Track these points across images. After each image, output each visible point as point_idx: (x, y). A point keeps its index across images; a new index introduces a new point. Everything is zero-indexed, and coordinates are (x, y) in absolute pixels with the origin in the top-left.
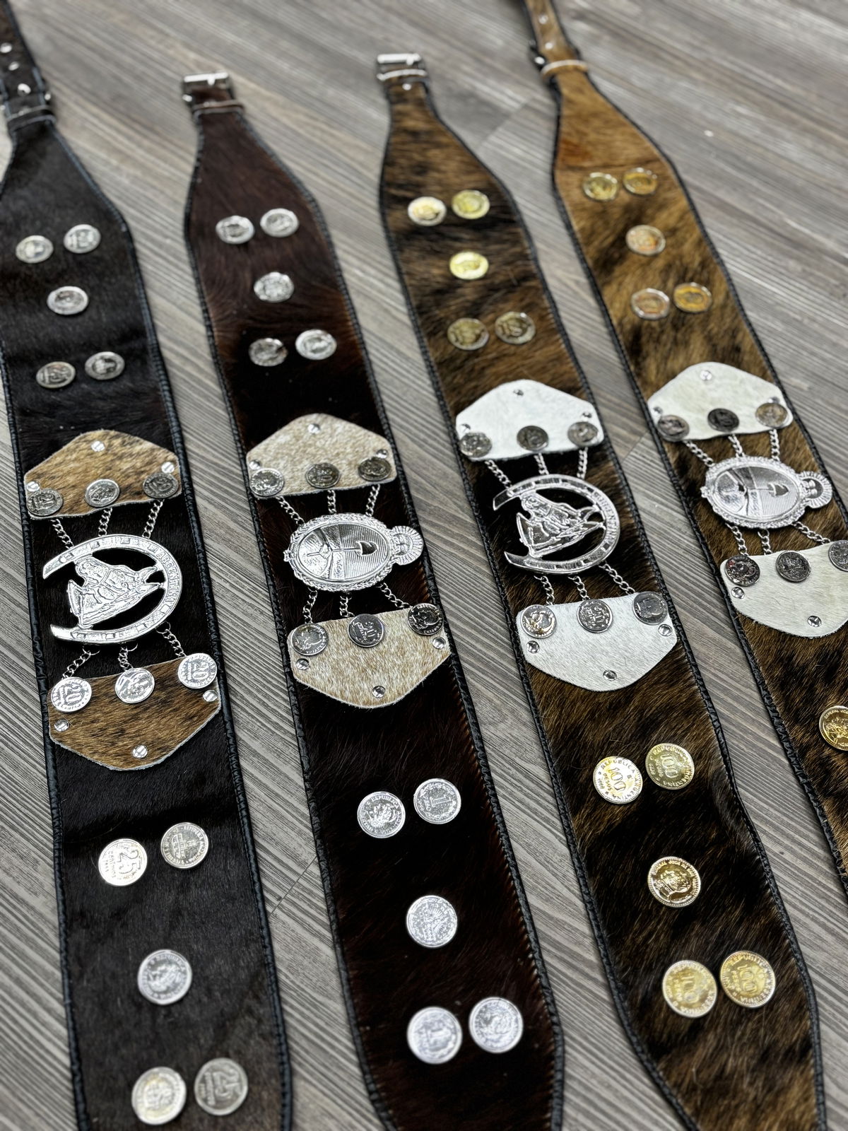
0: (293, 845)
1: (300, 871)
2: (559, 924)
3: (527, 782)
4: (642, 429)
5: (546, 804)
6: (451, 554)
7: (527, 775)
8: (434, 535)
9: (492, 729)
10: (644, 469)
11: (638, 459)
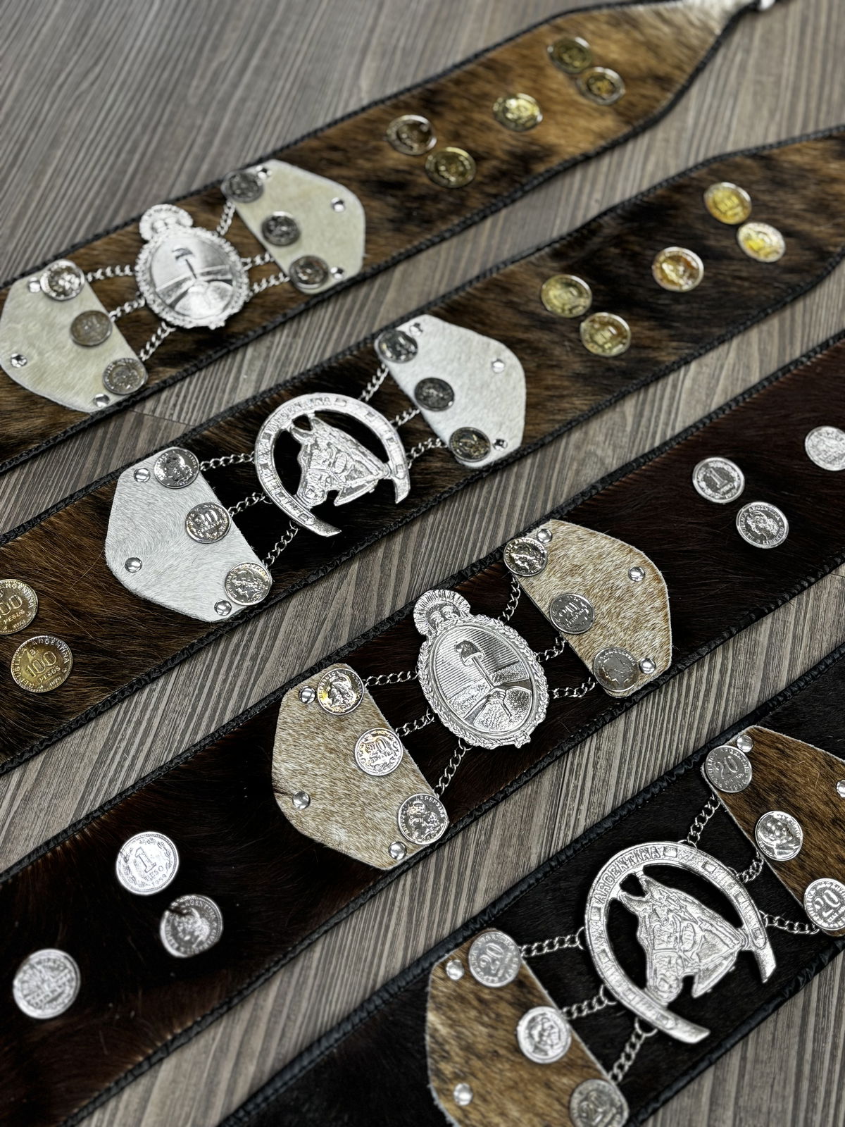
0: (833, 600)
4: (130, 417)
5: (659, 392)
7: (639, 415)
8: (395, 597)
9: (607, 461)
10: (193, 401)
11: (181, 409)
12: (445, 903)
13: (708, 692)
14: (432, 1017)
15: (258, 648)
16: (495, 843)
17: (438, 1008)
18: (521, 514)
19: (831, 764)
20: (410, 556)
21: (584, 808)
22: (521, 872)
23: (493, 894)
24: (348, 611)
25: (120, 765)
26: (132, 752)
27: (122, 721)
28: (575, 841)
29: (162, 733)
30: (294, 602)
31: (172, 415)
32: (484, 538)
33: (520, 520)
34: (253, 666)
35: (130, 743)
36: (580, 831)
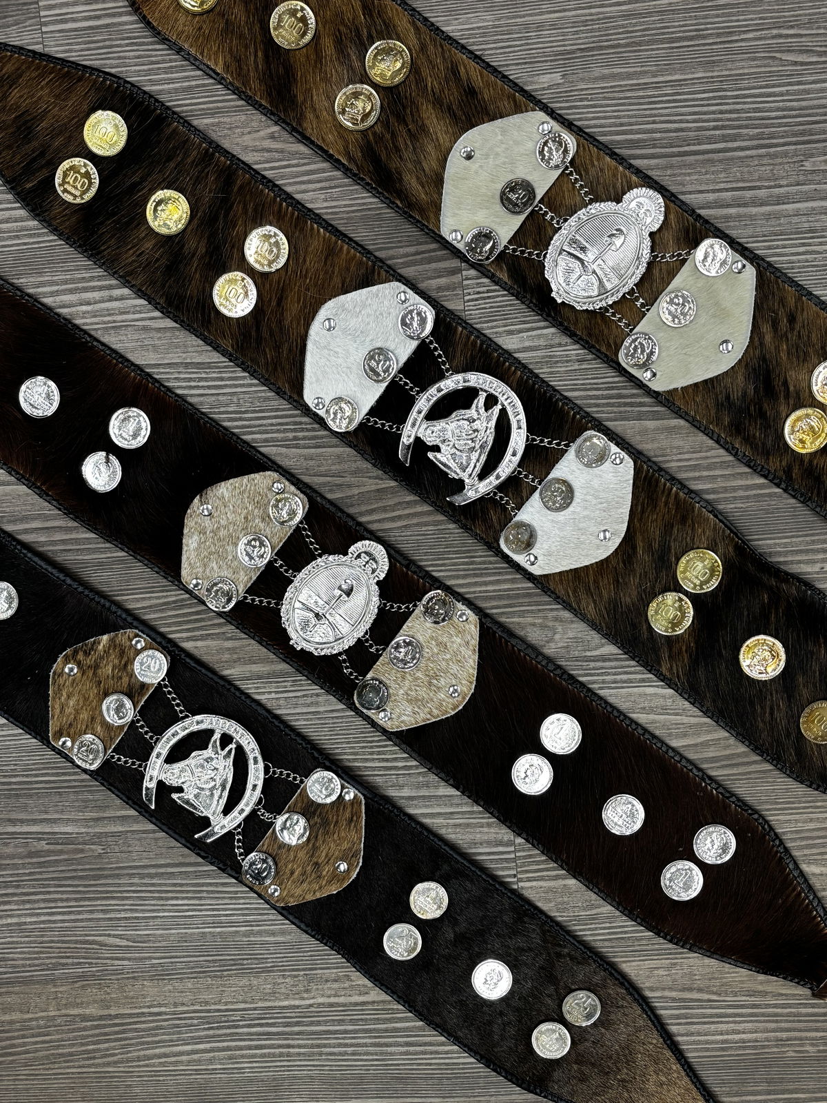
0: (492, 837)
1: (512, 849)
2: (705, 744)
3: (607, 664)
4: (455, 263)
5: (633, 669)
6: (405, 526)
7: (603, 658)
8: (379, 521)
9: (552, 645)
10: (488, 305)
11: (476, 300)
12: (180, 623)
13: (387, 760)
14: (105, 637)
15: (304, 438)
16: (229, 644)
17: (112, 640)
18: (480, 592)
19: (355, 855)
20: (415, 521)
21: (273, 695)
22: (216, 667)
23: (196, 653)
24: (356, 491)
25: (190, 380)
26: (201, 384)
27: (219, 367)
28: (248, 696)
29: (221, 398)
30: (348, 450)
31: (469, 294)
32: (450, 570)
33: (475, 592)
34: (290, 440)
35: (206, 379)
36: (257, 697)
